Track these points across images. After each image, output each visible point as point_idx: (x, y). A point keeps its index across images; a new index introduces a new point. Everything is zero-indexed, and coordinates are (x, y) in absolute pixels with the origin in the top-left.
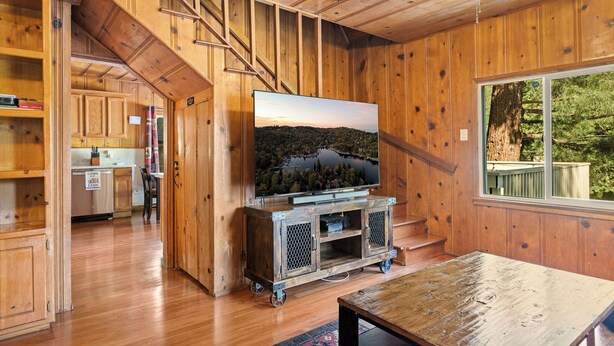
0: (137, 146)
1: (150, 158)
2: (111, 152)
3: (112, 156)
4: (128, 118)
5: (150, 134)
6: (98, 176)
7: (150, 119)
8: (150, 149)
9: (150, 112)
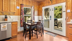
0: (18, 15)
1: (22, 18)
2: (11, 16)
3: (11, 18)
4: (16, 7)
5: (22, 11)
6: (6, 25)
7: (22, 7)
8: (22, 16)
9: (22, 5)
